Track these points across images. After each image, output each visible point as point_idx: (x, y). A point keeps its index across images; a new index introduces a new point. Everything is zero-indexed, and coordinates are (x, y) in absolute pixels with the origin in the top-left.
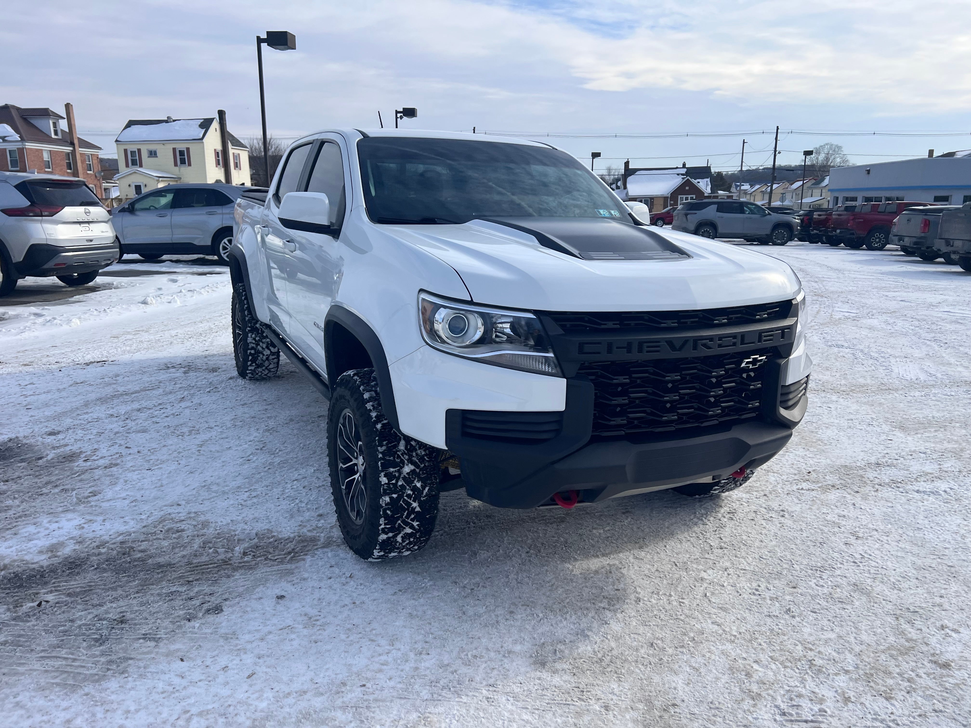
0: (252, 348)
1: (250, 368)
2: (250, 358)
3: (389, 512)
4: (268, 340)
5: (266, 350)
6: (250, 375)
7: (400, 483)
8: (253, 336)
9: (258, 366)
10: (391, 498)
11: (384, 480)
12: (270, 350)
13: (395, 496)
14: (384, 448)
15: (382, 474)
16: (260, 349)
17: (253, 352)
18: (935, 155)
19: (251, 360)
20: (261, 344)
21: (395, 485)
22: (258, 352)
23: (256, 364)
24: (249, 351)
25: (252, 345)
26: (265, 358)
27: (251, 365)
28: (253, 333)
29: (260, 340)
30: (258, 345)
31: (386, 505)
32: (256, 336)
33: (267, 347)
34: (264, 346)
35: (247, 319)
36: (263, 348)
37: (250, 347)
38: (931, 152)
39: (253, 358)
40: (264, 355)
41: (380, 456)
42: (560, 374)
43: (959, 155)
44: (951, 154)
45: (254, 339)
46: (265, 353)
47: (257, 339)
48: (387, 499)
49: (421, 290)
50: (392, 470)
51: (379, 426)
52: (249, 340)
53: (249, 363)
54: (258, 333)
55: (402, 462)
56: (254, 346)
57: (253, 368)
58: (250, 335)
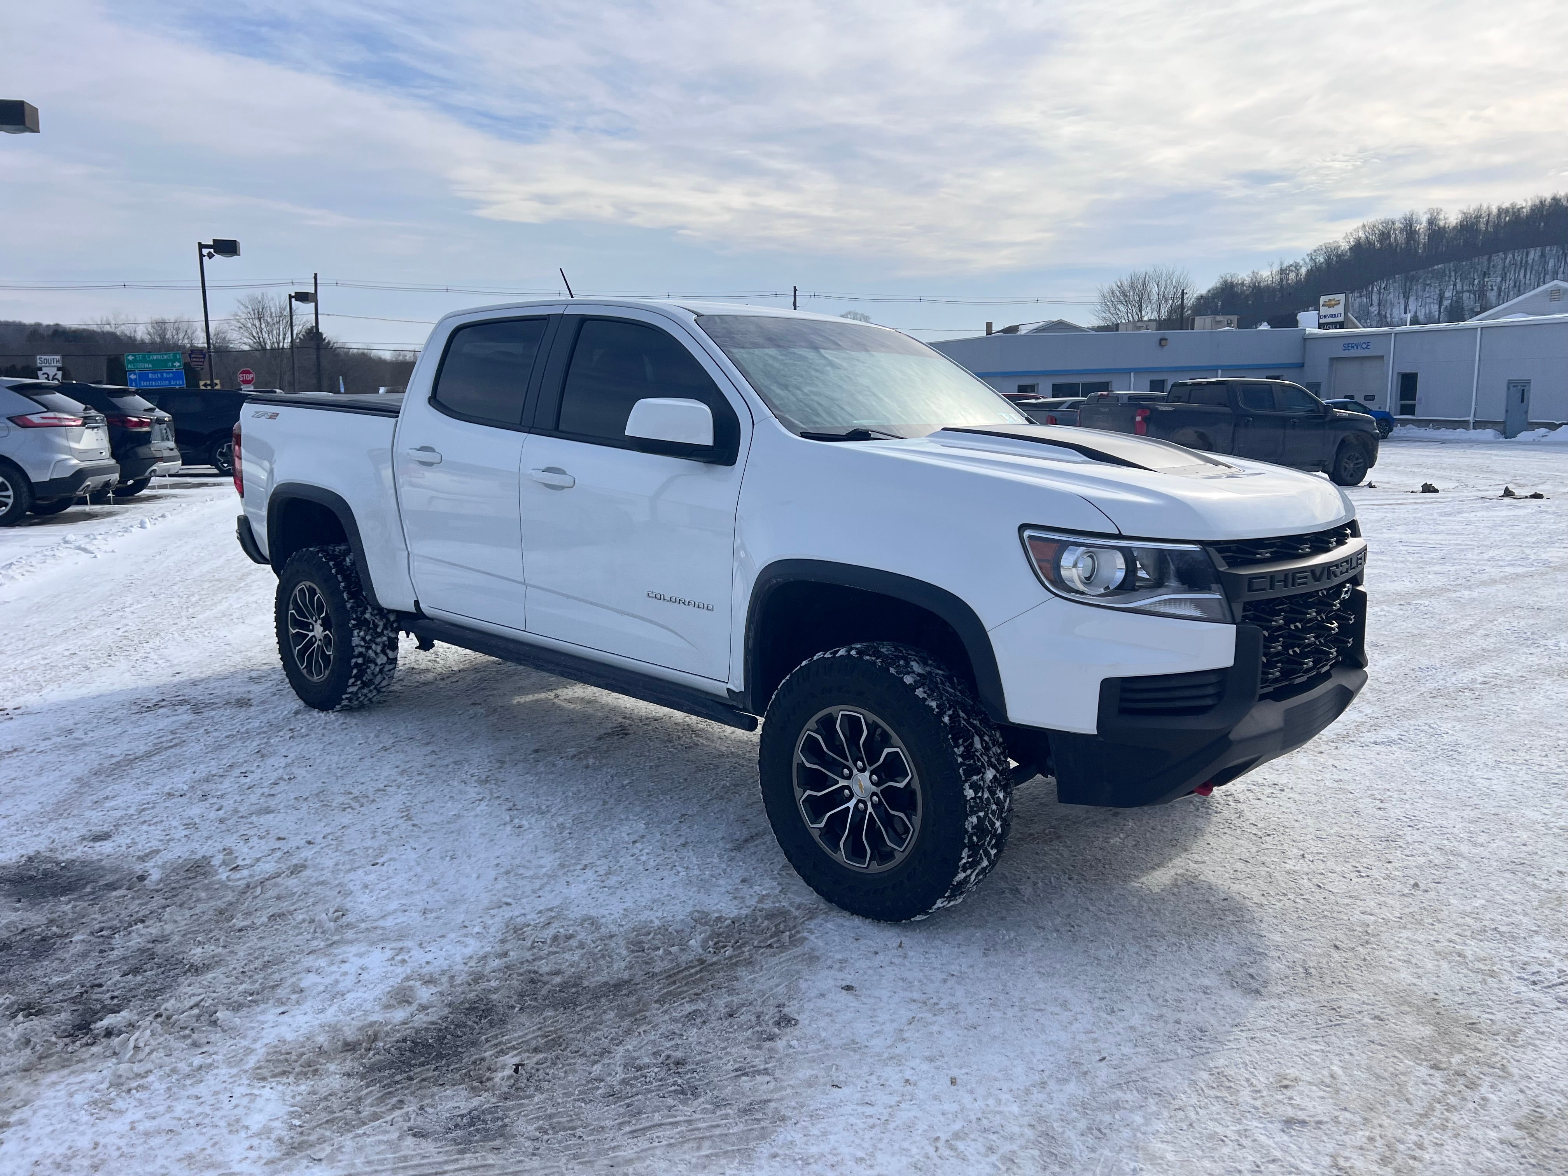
0: (360, 655)
1: (350, 690)
2: (355, 671)
3: (975, 838)
4: (385, 638)
5: (382, 656)
6: (345, 703)
7: (986, 796)
8: (362, 633)
9: (365, 685)
10: (978, 817)
11: (970, 793)
12: (386, 655)
13: (982, 814)
14: (962, 749)
15: (967, 785)
16: (372, 655)
17: (360, 660)
18: (995, 329)
19: (355, 676)
20: (374, 646)
21: (981, 798)
22: (368, 661)
23: (363, 682)
24: (354, 661)
25: (360, 649)
26: (378, 669)
27: (353, 685)
28: (360, 629)
29: (373, 641)
30: (368, 648)
31: (973, 828)
32: (366, 635)
33: (383, 652)
34: (379, 649)
35: (349, 606)
36: (376, 653)
37: (356, 652)
38: (989, 325)
39: (359, 671)
40: (376, 664)
41: (960, 760)
42: (1229, 618)
43: (1023, 331)
44: (1013, 329)
45: (363, 639)
46: (379, 661)
47: (368, 638)
48: (974, 820)
49: (1023, 527)
50: (975, 778)
51: (946, 719)
52: (356, 641)
53: (351, 681)
54: (369, 629)
55: (983, 766)
56: (363, 650)
57: (354, 689)
58: (355, 632)
